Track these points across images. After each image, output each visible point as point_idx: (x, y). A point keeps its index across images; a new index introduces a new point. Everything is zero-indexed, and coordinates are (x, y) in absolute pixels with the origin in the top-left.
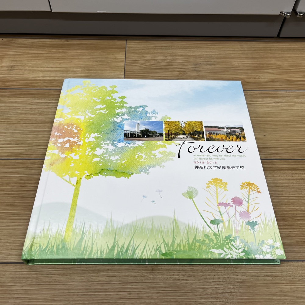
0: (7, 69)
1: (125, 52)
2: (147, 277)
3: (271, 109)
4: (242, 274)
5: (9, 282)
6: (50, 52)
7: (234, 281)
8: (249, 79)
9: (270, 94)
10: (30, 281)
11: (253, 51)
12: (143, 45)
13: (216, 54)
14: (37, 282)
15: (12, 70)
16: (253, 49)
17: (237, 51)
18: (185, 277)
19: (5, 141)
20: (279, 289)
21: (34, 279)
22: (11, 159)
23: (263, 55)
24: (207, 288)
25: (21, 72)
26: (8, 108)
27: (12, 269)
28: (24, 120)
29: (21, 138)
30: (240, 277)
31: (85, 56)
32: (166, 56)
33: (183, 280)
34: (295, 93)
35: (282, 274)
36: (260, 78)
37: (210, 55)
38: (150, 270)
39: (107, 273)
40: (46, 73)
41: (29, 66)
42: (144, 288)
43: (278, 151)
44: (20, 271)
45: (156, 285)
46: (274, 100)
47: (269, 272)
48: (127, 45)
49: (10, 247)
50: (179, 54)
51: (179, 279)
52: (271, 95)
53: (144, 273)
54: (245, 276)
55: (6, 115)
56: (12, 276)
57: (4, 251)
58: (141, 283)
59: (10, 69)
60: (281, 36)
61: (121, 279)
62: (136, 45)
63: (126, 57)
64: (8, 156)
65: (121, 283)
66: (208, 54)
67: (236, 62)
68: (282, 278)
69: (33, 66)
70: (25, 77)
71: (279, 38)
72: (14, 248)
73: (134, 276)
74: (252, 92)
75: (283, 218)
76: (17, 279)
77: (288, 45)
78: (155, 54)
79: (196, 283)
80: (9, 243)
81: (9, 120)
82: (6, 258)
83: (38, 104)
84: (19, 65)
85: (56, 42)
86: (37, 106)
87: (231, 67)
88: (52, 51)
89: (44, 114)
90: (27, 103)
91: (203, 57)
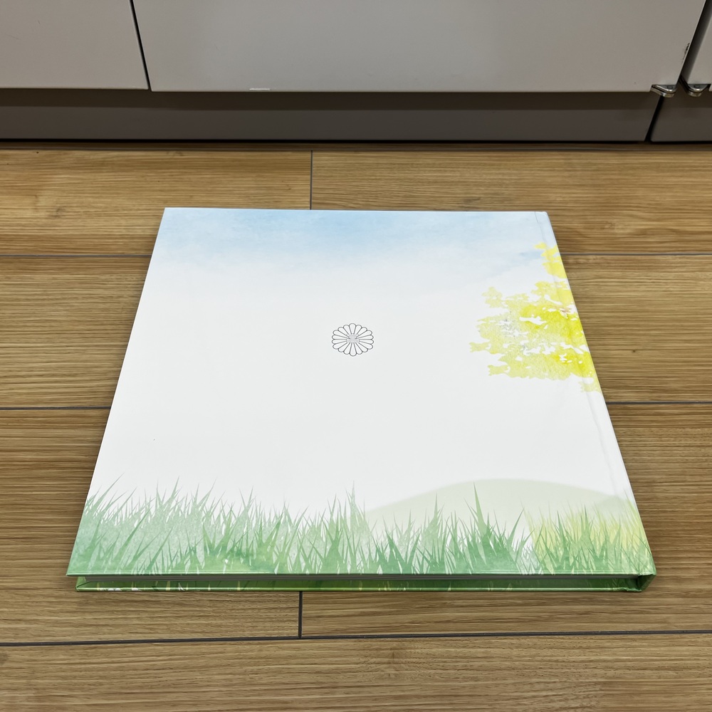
0: (48, 213)
1: (309, 177)
2: (383, 673)
3: (643, 294)
4: (604, 664)
5: (56, 689)
6: (143, 177)
7: (587, 680)
8: (589, 231)
9: (639, 261)
10: (108, 686)
11: (594, 170)
12: (349, 162)
13: (512, 179)
14: (122, 688)
15: (60, 216)
16: (594, 168)
17: (558, 171)
18: (472, 672)
19: (46, 369)
20: (694, 697)
21: (115, 681)
22: (59, 408)
23: (618, 179)
24: (525, 698)
25: (80, 220)
26: (50, 297)
27: (62, 657)
28: (88, 323)
29: (81, 361)
30: (603, 672)
31: (221, 186)
32: (402, 183)
33: (465, 679)
34: (696, 258)
35: (699, 662)
36: (613, 229)
38: (387, 657)
39: (287, 664)
40: (135, 222)
41: (96, 208)
42: (376, 699)
43: (667, 383)
44: (82, 661)
45: (403, 691)
46: (650, 274)
47: (668, 658)
48: (313, 162)
49: (59, 607)
50: (429, 178)
51: (457, 676)
52: (642, 263)
53: (374, 663)
54: (612, 668)
55: (47, 311)
56: (63, 674)
57: (43, 615)
58: (368, 686)
59: (55, 214)
60: (655, 138)
61: (320, 678)
62: (333, 162)
63: (313, 187)
64: (51, 401)
65: (321, 687)
66: (495, 179)
67: (558, 195)
68: (700, 672)
69: (106, 208)
70: (88, 231)
71: (649, 142)
72: (69, 608)
73: (350, 672)
74: (598, 257)
75: (691, 534)
76: (76, 681)
77: (672, 158)
78: (376, 179)
79: (497, 685)
80: (56, 597)
81: (53, 324)
82: (49, 631)
83: (118, 287)
84: (75, 205)
85: (157, 156)
86: (115, 293)
87: (547, 204)
88: (148, 176)
89: (132, 310)
90: (94, 285)
91: (485, 185)
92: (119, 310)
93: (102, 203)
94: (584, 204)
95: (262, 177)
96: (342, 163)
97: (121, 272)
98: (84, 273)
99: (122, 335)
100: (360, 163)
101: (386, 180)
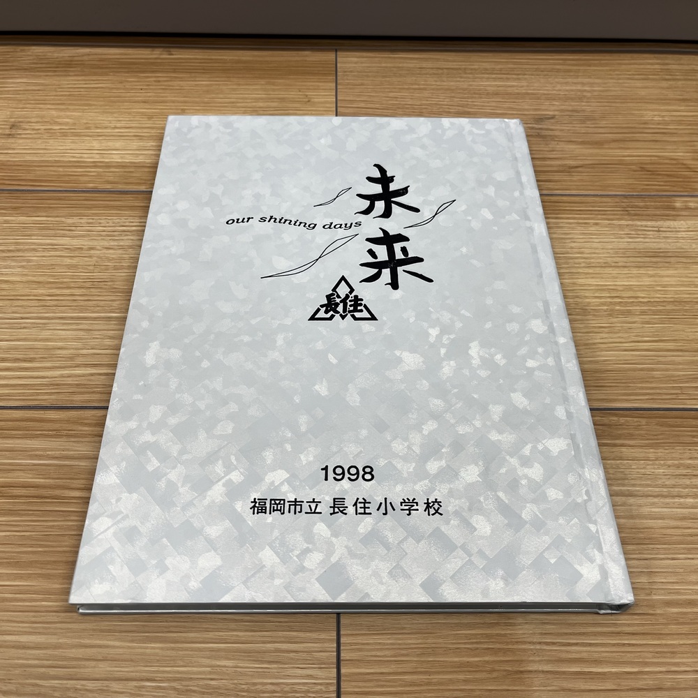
1: (334, 85)
6: (121, 83)
12: (384, 65)
13: (594, 91)
15: (14, 134)
17: (653, 79)
25: (40, 141)
28: (49, 286)
31: (221, 96)
32: (453, 95)
37: (579, 93)
40: (111, 144)
41: (60, 124)
48: (338, 65)
50: (488, 88)
59: (7, 132)
62: (364, 65)
63: (339, 98)
66: (572, 90)
67: (656, 113)
69: (74, 124)
70: (51, 157)
78: (420, 89)
83: (89, 235)
84: (33, 120)
85: (139, 54)
86: (86, 243)
87: (642, 126)
88: (128, 81)
89: (107, 268)
90: (58, 231)
91: (560, 99)
92: (91, 268)
93: (68, 117)
94: (690, 125)
95: (273, 84)
96: (374, 67)
97: (93, 214)
98: (44, 214)
99: (94, 302)
100: (399, 67)
101: (433, 89)
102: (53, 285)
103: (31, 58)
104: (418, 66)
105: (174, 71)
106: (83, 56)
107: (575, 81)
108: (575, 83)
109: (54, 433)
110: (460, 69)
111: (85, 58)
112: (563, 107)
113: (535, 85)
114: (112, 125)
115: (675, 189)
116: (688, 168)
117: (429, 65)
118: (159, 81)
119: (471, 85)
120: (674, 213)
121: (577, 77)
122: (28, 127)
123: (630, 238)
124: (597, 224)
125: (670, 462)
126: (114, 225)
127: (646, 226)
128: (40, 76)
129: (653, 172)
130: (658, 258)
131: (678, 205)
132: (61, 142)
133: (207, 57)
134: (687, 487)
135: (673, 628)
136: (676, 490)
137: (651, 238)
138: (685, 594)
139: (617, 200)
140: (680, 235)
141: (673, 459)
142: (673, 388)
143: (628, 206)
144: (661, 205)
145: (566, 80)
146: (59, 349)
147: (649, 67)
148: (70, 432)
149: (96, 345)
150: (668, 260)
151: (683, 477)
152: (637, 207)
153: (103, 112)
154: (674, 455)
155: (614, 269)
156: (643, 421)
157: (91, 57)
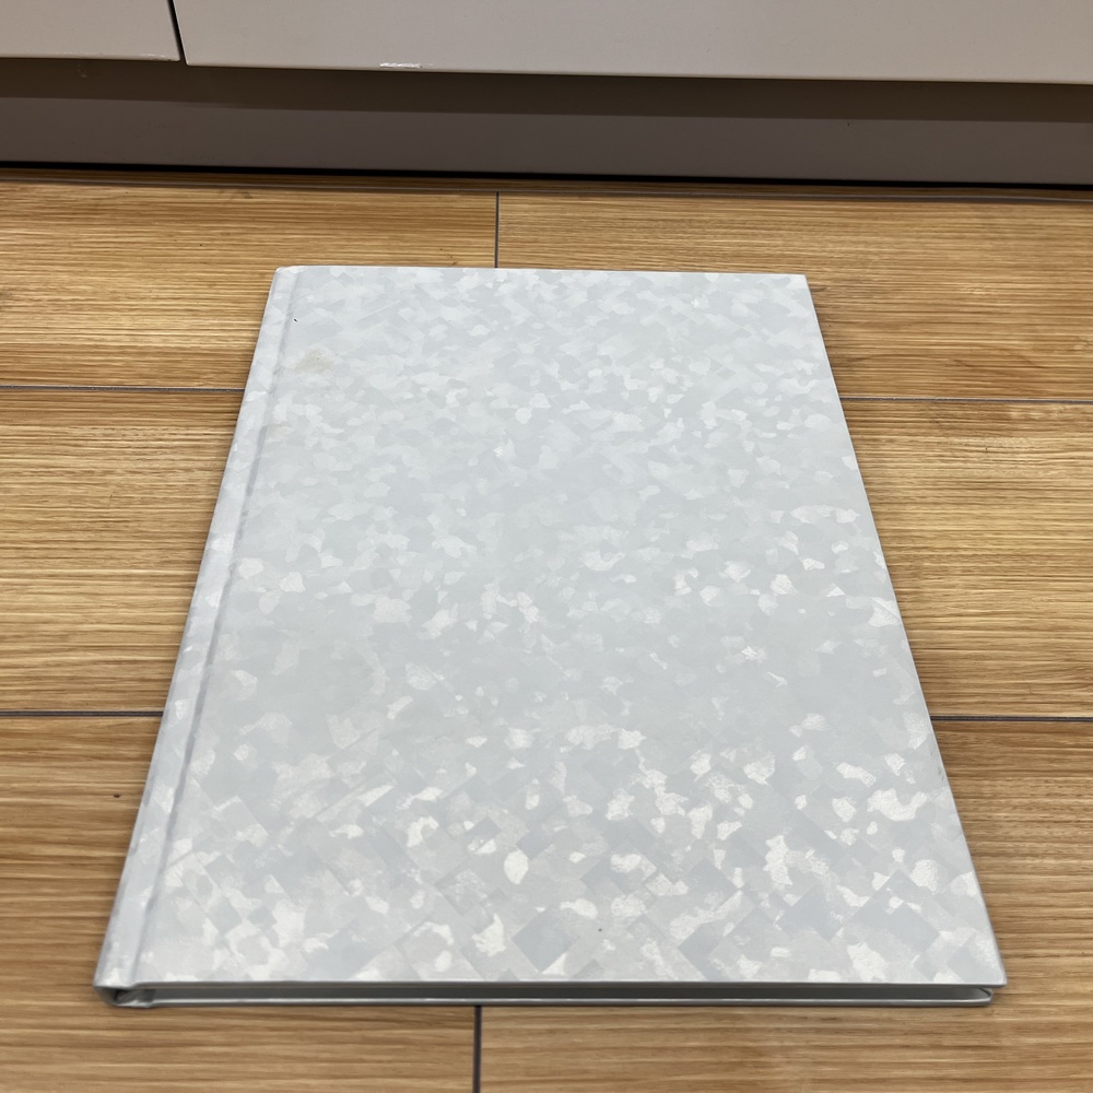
1: (494, 241)
6: (171, 236)
8: (1044, 355)
11: (1041, 239)
12: (568, 214)
13: (884, 253)
16: (1040, 234)
17: (972, 239)
23: (1088, 256)
25: (39, 317)
28: (37, 527)
29: (17, 609)
32: (672, 256)
40: (149, 322)
41: (74, 293)
48: (500, 214)
50: (724, 248)
62: (539, 214)
66: (851, 252)
67: (976, 285)
69: (95, 293)
70: (55, 339)
83: (106, 453)
84: (31, 287)
85: (200, 197)
86: (99, 465)
87: (955, 302)
88: (180, 234)
89: (130, 501)
90: (57, 447)
91: (832, 264)
92: (105, 501)
93: (86, 283)
94: (1028, 301)
95: (401, 239)
96: (555, 217)
97: (114, 421)
98: (38, 422)
99: (106, 553)
100: (591, 218)
101: (641, 249)
102: (44, 527)
103: (36, 200)
104: (620, 216)
105: (253, 220)
106: (115, 198)
107: (855, 239)
108: (855, 242)
109: (26, 753)
110: (682, 221)
111: (118, 201)
112: (838, 275)
113: (795, 243)
114: (153, 295)
115: (1008, 392)
116: (1028, 362)
117: (638, 215)
118: (229, 234)
119: (699, 244)
120: (1010, 426)
121: (858, 234)
122: (23, 297)
123: (943, 461)
124: (891, 441)
125: (1015, 801)
126: (145, 438)
127: (967, 445)
128: (48, 225)
129: (973, 368)
130: (988, 490)
131: (1014, 414)
132: (74, 318)
133: (302, 201)
134: (1044, 840)
135: (1031, 1070)
136: (1028, 844)
137: (975, 462)
138: (1049, 1014)
139: (922, 406)
140: (1019, 457)
141: (1021, 796)
142: (1016, 686)
143: (939, 416)
144: (989, 415)
145: (842, 238)
146: (45, 623)
147: (964, 221)
148: (52, 752)
149: (104, 617)
150: (1002, 494)
151: (1038, 825)
152: (953, 416)
153: (141, 277)
154: (1022, 790)
155: (919, 506)
156: (972, 737)
157: (127, 201)
